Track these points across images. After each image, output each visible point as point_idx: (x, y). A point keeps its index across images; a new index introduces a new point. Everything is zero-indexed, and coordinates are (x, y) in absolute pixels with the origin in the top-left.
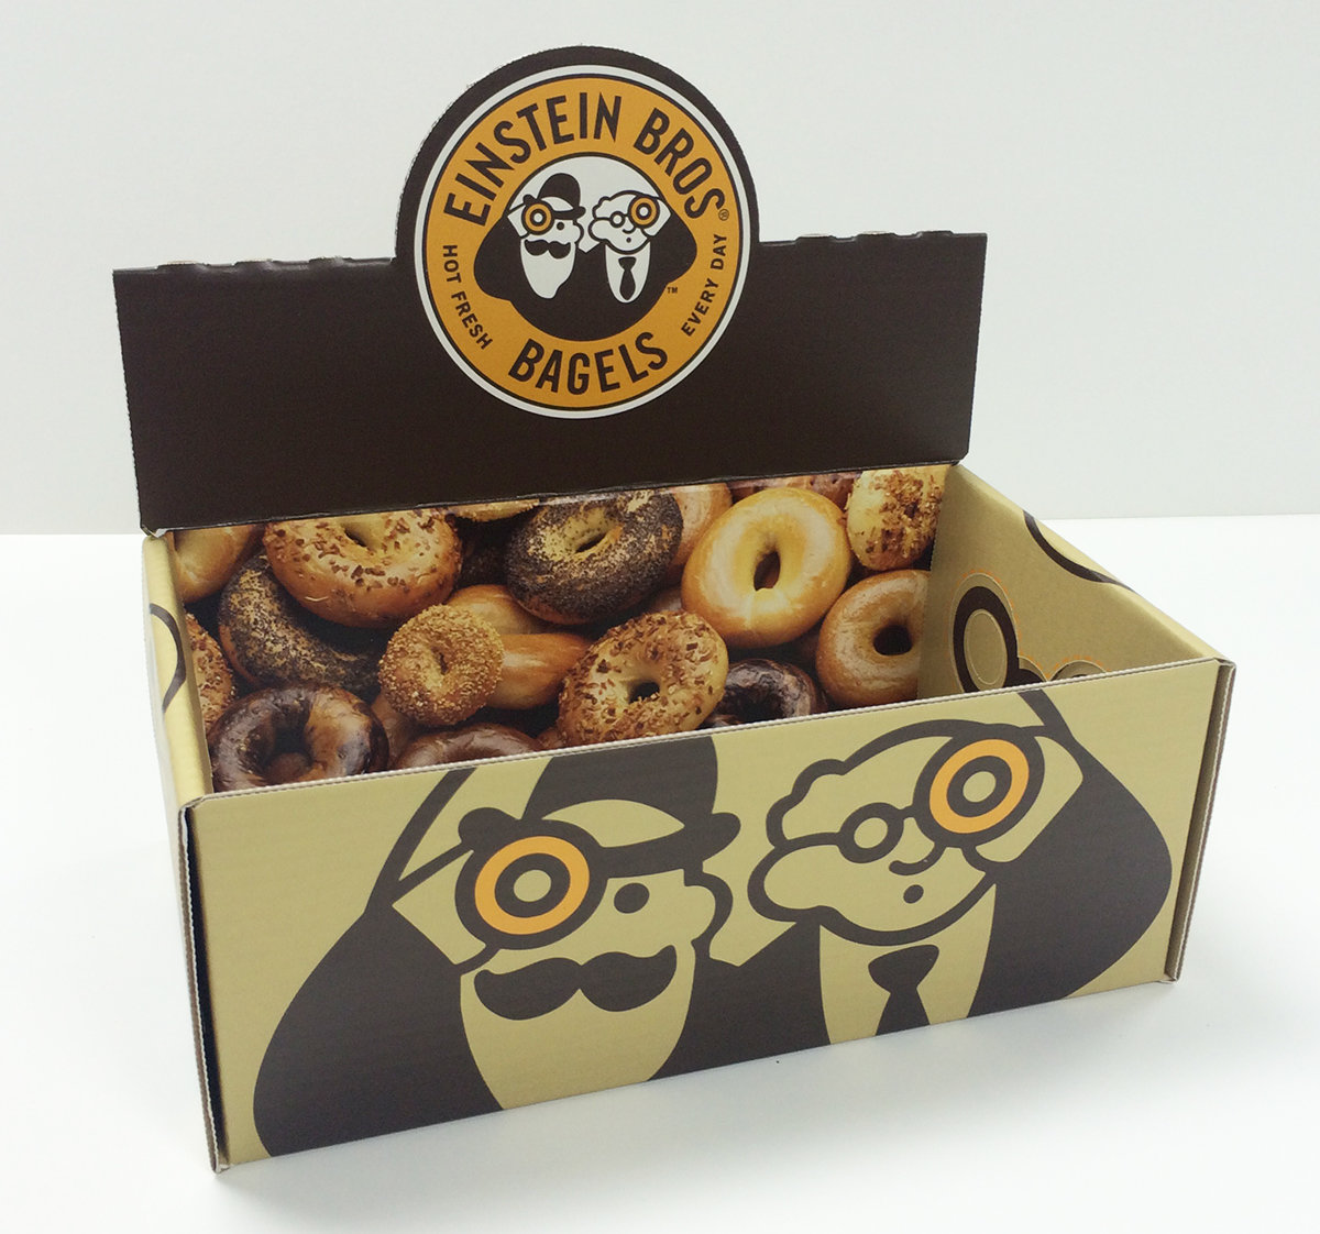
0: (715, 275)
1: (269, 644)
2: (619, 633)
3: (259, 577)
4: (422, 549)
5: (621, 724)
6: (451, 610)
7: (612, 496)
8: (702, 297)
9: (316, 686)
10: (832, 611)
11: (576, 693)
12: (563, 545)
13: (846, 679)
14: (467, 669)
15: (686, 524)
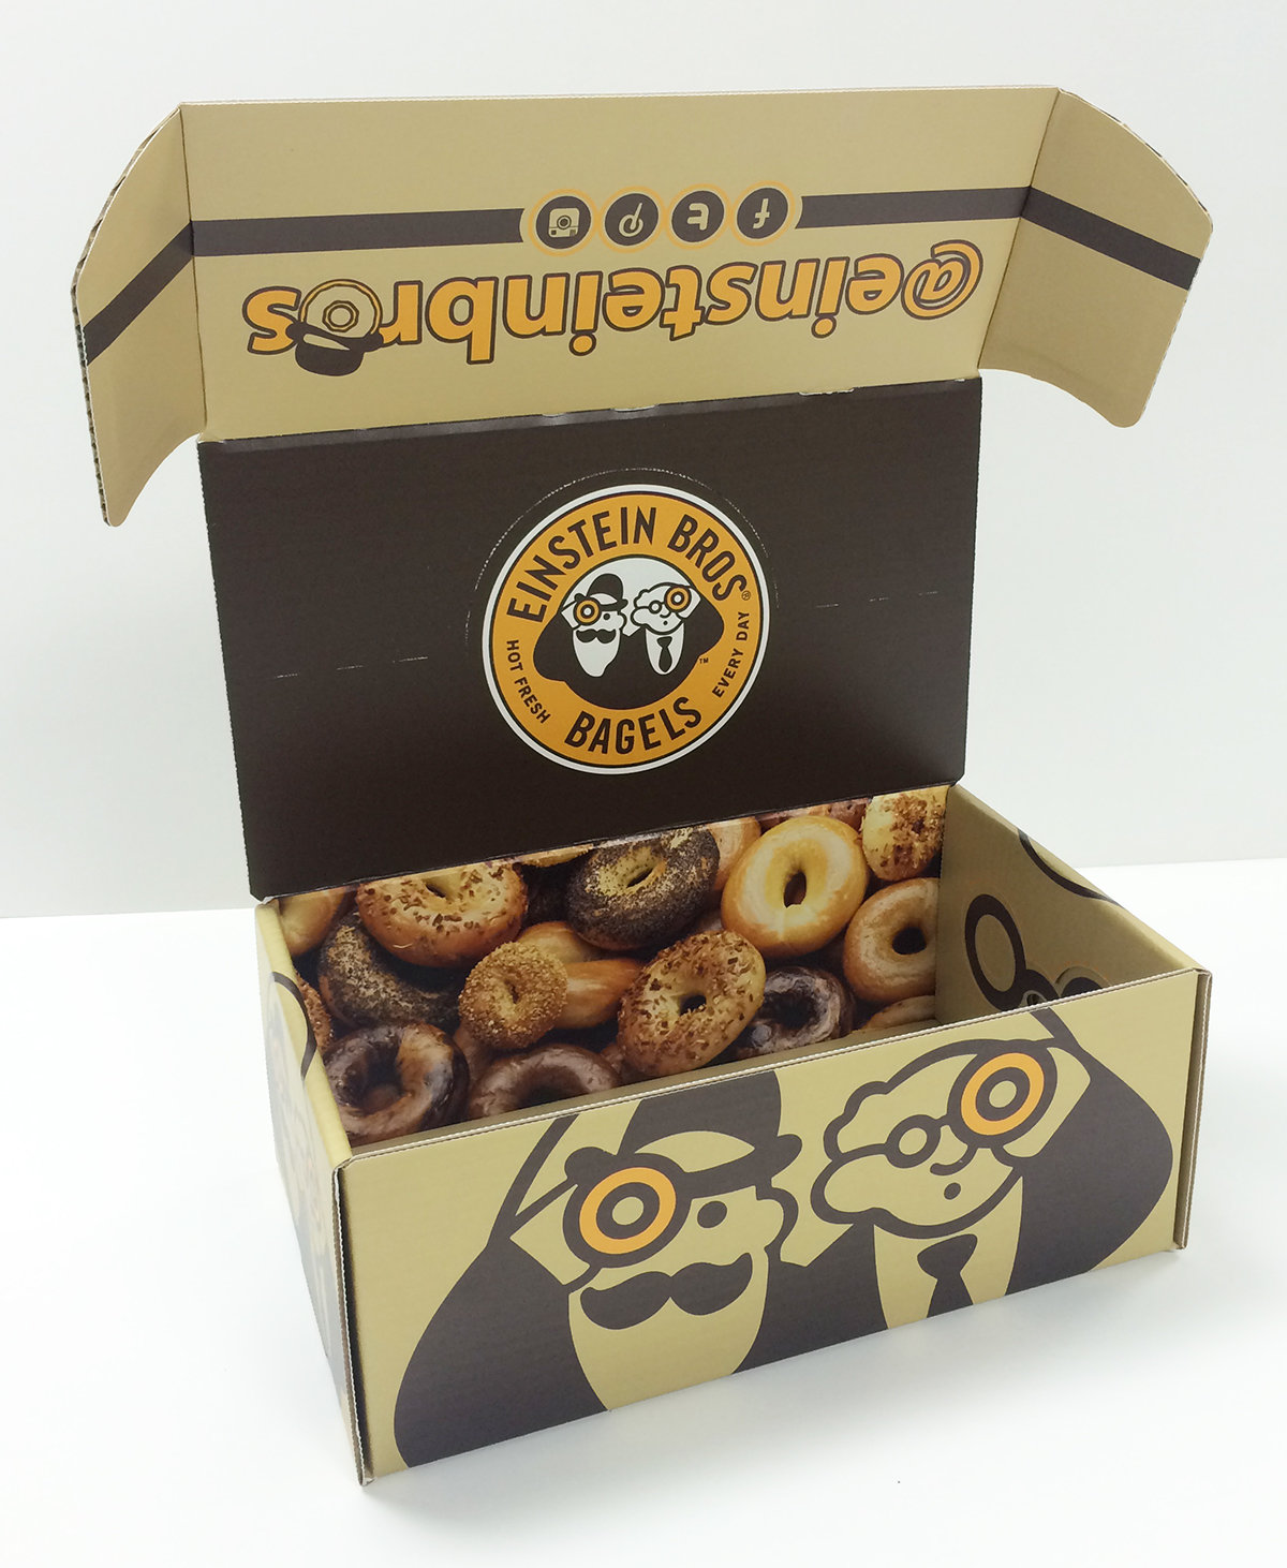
0: (740, 646)
1: (362, 989)
2: (668, 955)
3: (352, 931)
4: (493, 895)
5: (673, 1035)
6: (520, 946)
7: (656, 836)
8: (730, 665)
9: (404, 1022)
10: (854, 919)
11: (632, 1011)
12: (616, 882)
13: (871, 978)
14: (536, 996)
15: (723, 855)
